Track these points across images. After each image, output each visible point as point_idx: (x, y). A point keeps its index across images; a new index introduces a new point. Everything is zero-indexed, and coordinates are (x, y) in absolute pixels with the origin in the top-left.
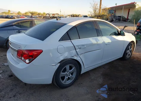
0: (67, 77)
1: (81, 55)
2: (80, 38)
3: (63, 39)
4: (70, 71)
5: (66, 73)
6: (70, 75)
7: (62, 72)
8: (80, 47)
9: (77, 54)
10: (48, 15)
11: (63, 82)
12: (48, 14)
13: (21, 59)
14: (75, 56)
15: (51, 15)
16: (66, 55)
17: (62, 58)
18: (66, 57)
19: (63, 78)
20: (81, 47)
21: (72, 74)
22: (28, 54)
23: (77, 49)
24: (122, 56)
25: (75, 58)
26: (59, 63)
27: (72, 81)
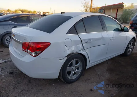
0: (73, 72)
1: (87, 50)
2: (87, 32)
3: (70, 32)
4: (76, 66)
5: (72, 67)
6: (76, 69)
7: (69, 67)
8: (86, 41)
9: (83, 49)
10: (39, 14)
11: (69, 77)
12: (39, 12)
13: (27, 52)
14: (81, 50)
15: (41, 14)
16: (73, 49)
17: (69, 52)
18: (73, 50)
19: (69, 73)
20: (88, 41)
21: (78, 69)
22: (36, 47)
23: (84, 43)
24: (123, 52)
25: (82, 52)
26: (66, 57)
27: (77, 76)
